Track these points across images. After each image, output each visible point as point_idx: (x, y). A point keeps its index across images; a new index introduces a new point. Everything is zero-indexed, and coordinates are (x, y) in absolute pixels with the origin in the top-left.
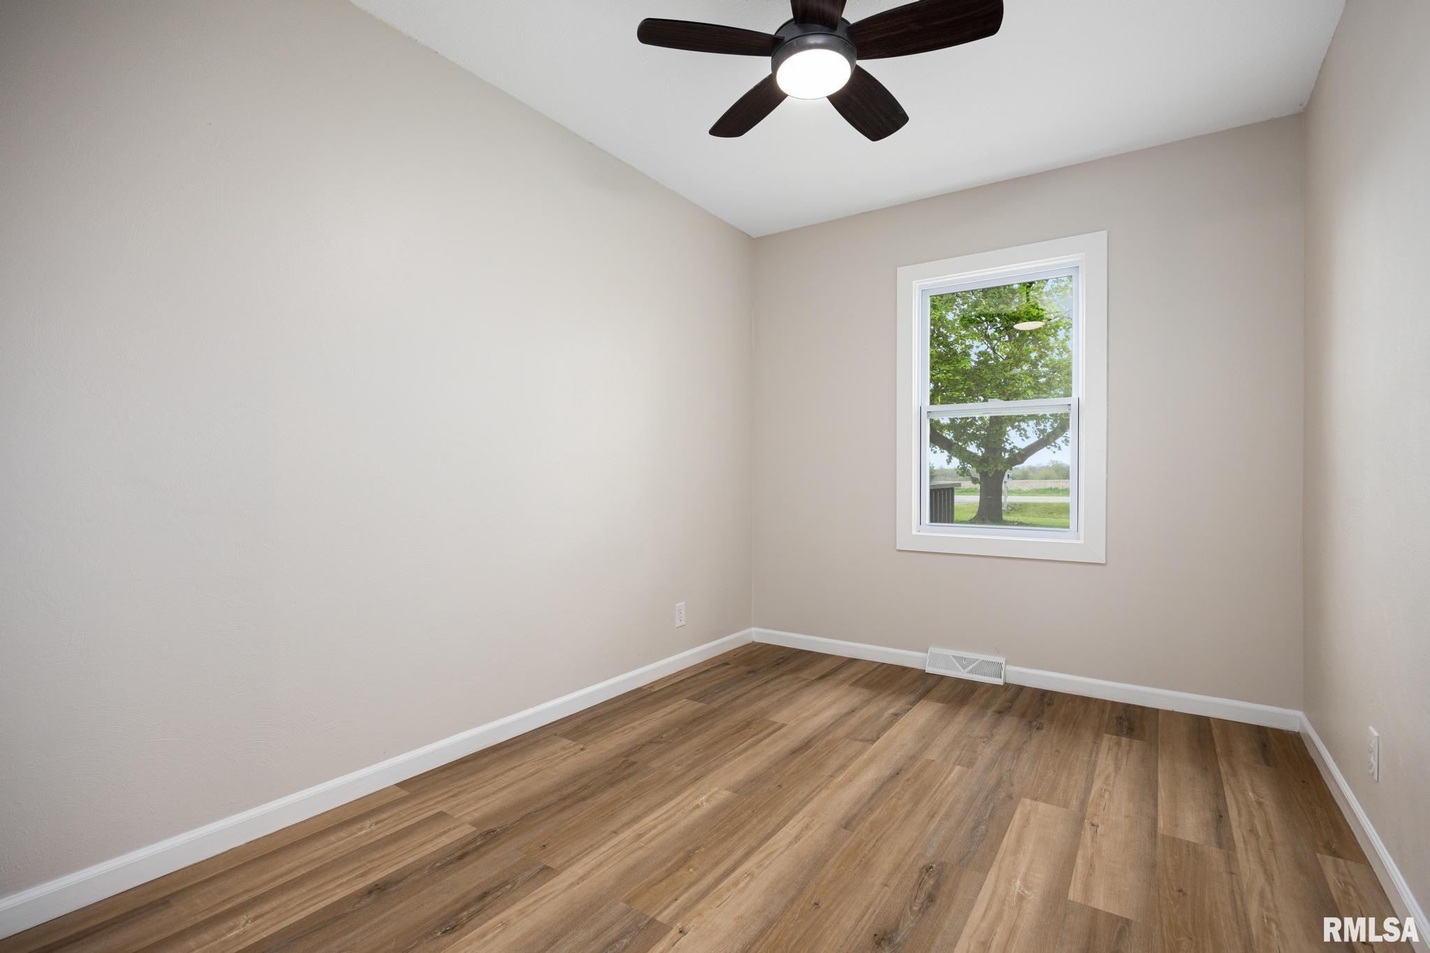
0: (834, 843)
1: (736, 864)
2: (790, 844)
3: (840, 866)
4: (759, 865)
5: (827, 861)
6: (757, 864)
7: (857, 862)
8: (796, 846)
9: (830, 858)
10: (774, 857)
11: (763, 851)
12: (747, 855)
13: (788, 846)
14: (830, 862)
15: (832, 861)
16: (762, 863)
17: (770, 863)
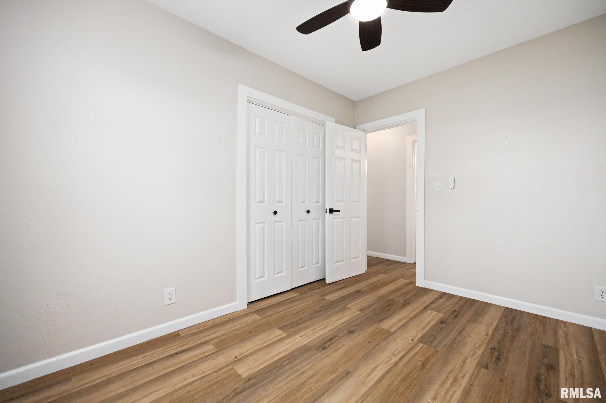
0: (357, 364)
1: (401, 360)
2: (377, 367)
3: (358, 354)
4: (391, 359)
5: (362, 357)
6: (392, 359)
7: (350, 355)
8: (375, 365)
9: (361, 358)
10: (385, 361)
11: (390, 365)
12: (397, 363)
13: (379, 365)
14: (361, 356)
15: (360, 356)
16: (390, 359)
17: (386, 358)
